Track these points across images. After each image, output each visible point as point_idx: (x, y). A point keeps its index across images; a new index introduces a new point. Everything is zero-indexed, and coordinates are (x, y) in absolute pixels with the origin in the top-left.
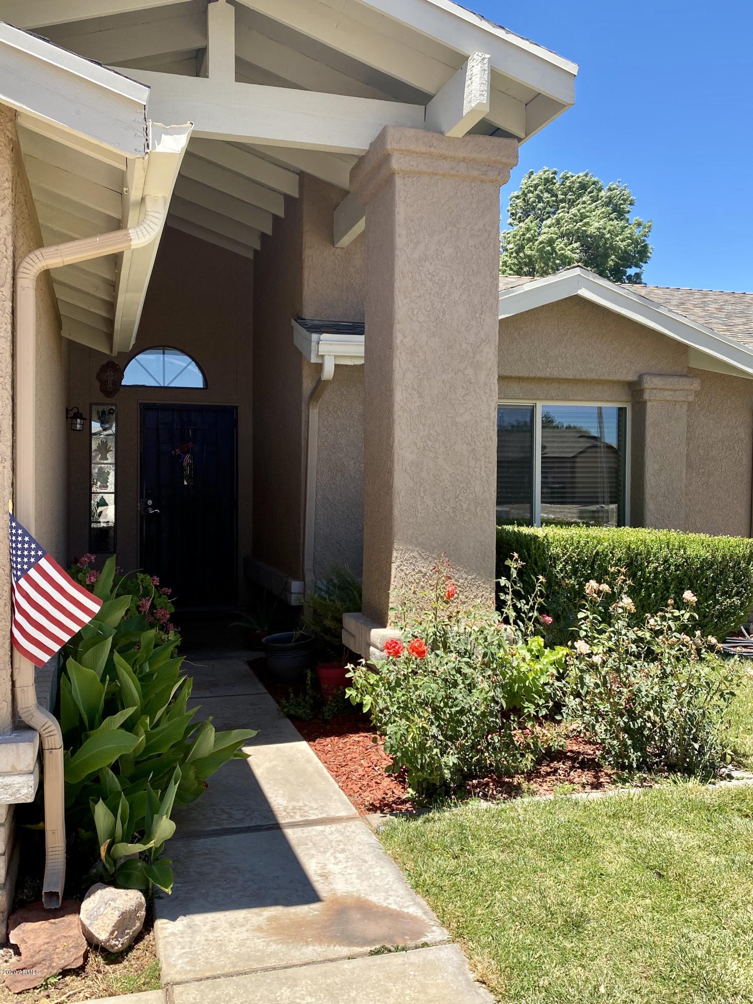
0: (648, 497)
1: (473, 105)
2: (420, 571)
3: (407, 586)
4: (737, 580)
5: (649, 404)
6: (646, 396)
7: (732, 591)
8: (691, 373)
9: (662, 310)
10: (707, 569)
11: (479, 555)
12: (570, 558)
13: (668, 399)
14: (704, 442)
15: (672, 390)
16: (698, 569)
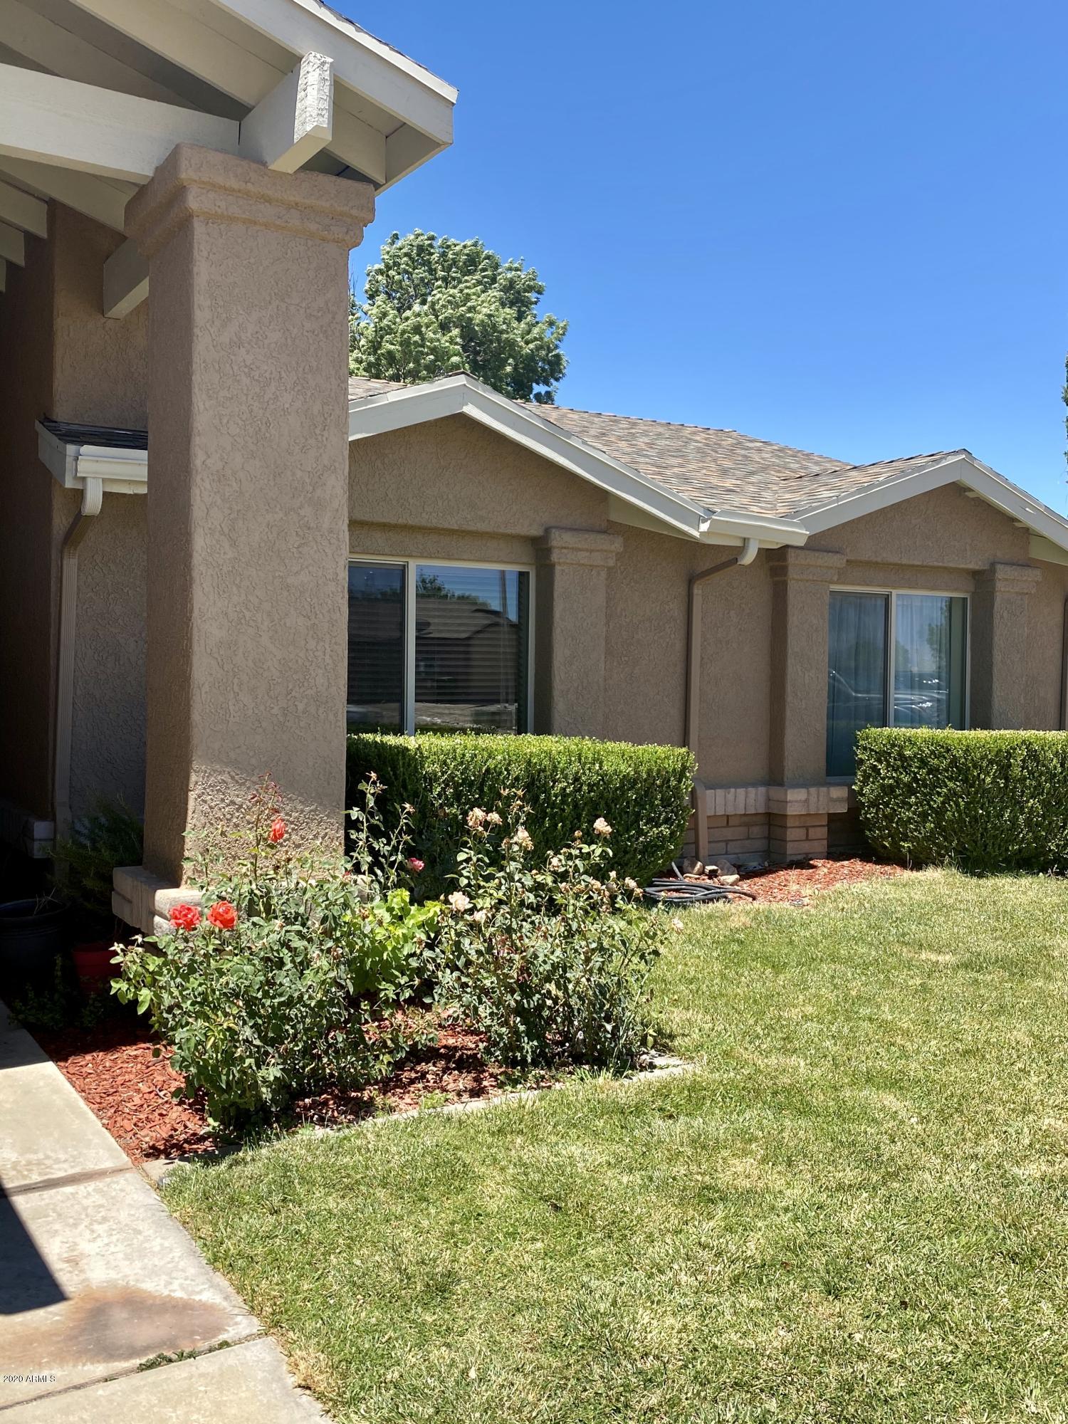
0: (556, 693)
1: (308, 129)
2: (233, 803)
3: (212, 824)
4: (666, 803)
5: (558, 568)
6: (555, 557)
7: (659, 817)
8: (610, 529)
9: (575, 442)
10: (629, 789)
11: (321, 776)
12: (452, 777)
13: (582, 562)
14: (628, 620)
15: (587, 550)
16: (617, 789)
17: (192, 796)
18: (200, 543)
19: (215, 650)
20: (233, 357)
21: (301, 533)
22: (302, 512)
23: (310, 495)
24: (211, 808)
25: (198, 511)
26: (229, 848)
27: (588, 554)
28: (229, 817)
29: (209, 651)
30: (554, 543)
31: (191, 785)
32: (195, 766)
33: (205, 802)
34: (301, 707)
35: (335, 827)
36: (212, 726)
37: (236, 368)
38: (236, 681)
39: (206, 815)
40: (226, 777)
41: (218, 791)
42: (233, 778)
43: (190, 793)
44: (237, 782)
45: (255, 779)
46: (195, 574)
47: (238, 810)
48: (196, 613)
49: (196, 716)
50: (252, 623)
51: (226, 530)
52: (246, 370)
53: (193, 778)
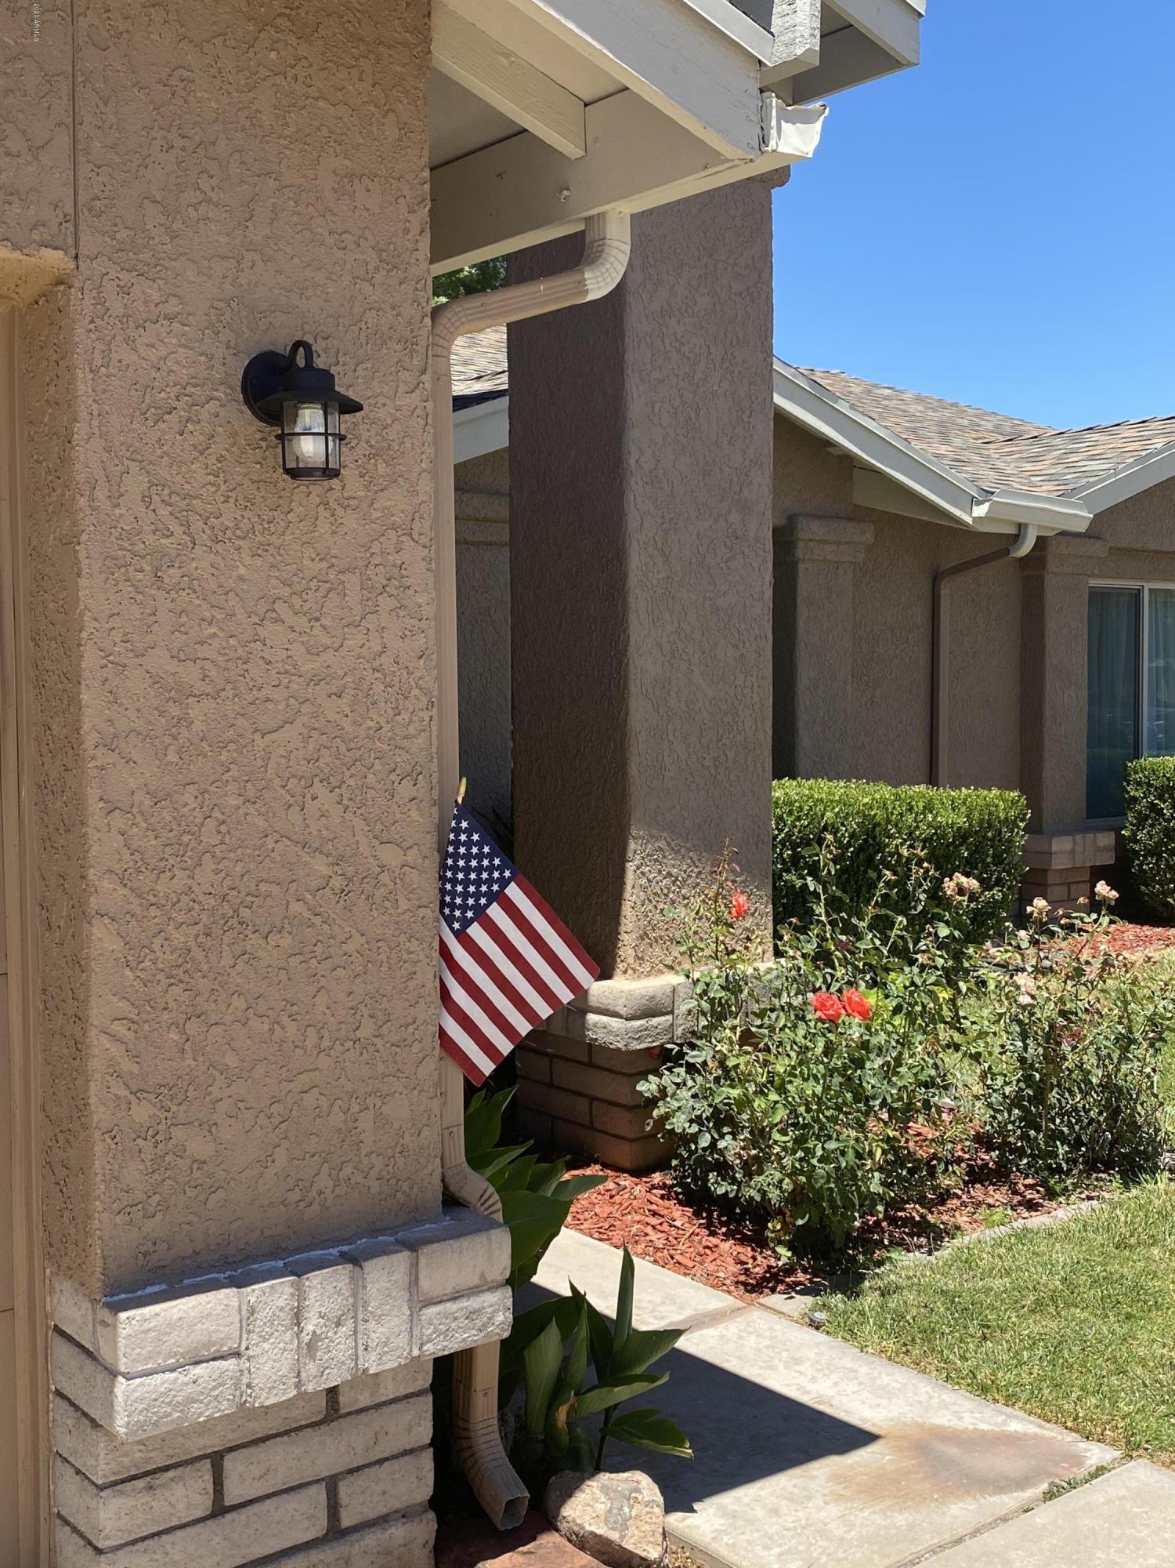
1: (799, 52)
2: (669, 874)
5: (801, 566)
6: (800, 552)
8: (859, 515)
13: (828, 558)
15: (835, 542)
17: (630, 867)
18: (636, 560)
19: (650, 690)
20: (664, 330)
21: (729, 544)
22: (731, 519)
23: (737, 497)
24: (649, 881)
25: (632, 522)
26: (667, 930)
27: (834, 547)
28: (665, 891)
29: (644, 691)
30: (801, 535)
31: (630, 855)
32: (634, 832)
33: (643, 874)
34: (731, 756)
35: (764, 901)
36: (649, 783)
37: (667, 342)
38: (670, 727)
39: (644, 889)
40: (662, 844)
41: (656, 860)
42: (669, 844)
43: (628, 865)
44: (673, 849)
45: (689, 845)
46: (631, 599)
47: (674, 883)
48: (632, 648)
49: (633, 770)
50: (684, 657)
51: (659, 545)
52: (677, 345)
53: (632, 845)
